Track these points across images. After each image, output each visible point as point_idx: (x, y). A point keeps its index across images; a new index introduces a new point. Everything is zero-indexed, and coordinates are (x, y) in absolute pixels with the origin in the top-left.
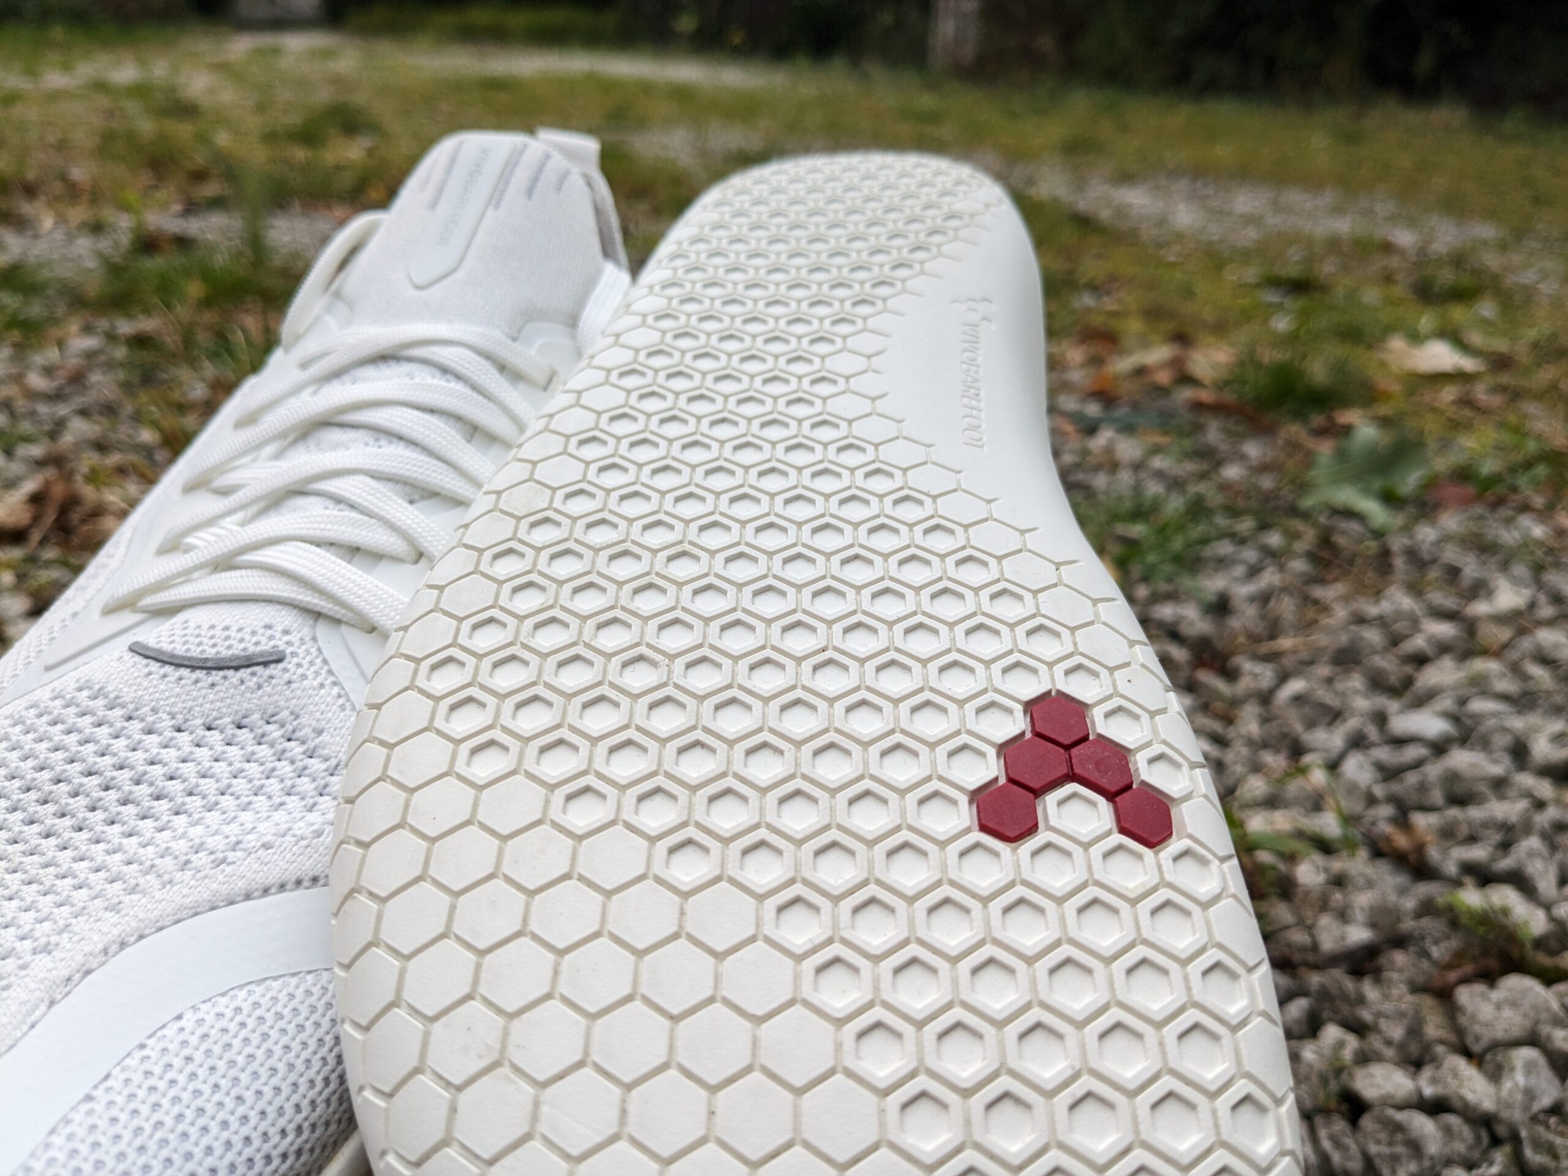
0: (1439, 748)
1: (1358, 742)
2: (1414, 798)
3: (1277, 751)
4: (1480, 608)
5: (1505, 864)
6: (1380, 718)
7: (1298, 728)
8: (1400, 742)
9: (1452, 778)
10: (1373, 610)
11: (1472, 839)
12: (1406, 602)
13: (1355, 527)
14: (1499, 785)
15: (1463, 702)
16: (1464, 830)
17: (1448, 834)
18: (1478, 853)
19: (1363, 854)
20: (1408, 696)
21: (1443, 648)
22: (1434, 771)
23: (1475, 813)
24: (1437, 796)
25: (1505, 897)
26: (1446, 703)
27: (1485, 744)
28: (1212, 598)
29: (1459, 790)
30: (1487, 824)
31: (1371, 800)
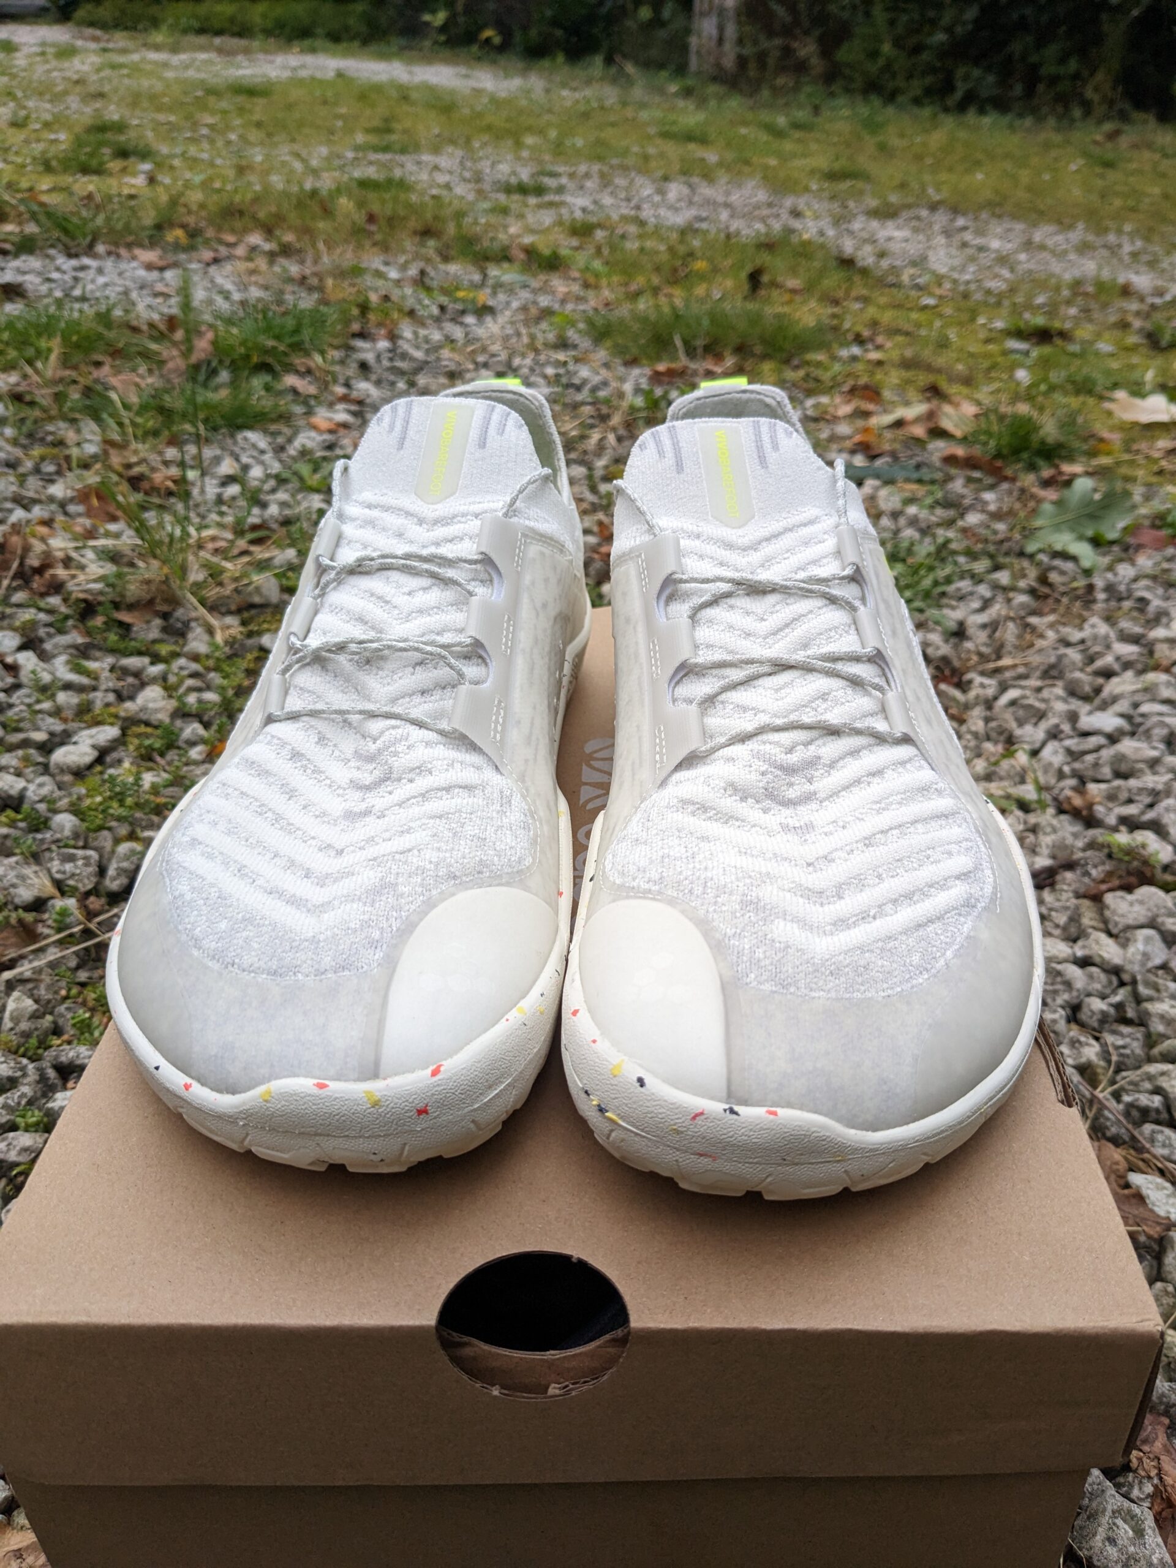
0: (1113, 738)
1: (1054, 734)
2: (1090, 773)
3: (996, 742)
4: (1159, 633)
5: (1150, 815)
6: (1073, 717)
7: (1013, 725)
8: (1086, 734)
9: (1121, 758)
10: (1076, 636)
11: (1130, 801)
12: (1103, 629)
13: (1069, 566)
14: (1153, 764)
15: (1136, 705)
16: (1124, 796)
17: (1112, 797)
18: (1132, 810)
19: (1051, 811)
20: (1097, 701)
21: (1127, 665)
22: (1106, 754)
23: (1133, 783)
24: (1106, 771)
25: (1148, 838)
26: (1123, 706)
27: (1147, 735)
28: (952, 626)
29: (1124, 768)
30: (1141, 790)
31: (1061, 775)
